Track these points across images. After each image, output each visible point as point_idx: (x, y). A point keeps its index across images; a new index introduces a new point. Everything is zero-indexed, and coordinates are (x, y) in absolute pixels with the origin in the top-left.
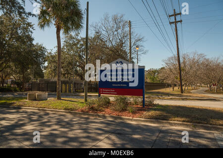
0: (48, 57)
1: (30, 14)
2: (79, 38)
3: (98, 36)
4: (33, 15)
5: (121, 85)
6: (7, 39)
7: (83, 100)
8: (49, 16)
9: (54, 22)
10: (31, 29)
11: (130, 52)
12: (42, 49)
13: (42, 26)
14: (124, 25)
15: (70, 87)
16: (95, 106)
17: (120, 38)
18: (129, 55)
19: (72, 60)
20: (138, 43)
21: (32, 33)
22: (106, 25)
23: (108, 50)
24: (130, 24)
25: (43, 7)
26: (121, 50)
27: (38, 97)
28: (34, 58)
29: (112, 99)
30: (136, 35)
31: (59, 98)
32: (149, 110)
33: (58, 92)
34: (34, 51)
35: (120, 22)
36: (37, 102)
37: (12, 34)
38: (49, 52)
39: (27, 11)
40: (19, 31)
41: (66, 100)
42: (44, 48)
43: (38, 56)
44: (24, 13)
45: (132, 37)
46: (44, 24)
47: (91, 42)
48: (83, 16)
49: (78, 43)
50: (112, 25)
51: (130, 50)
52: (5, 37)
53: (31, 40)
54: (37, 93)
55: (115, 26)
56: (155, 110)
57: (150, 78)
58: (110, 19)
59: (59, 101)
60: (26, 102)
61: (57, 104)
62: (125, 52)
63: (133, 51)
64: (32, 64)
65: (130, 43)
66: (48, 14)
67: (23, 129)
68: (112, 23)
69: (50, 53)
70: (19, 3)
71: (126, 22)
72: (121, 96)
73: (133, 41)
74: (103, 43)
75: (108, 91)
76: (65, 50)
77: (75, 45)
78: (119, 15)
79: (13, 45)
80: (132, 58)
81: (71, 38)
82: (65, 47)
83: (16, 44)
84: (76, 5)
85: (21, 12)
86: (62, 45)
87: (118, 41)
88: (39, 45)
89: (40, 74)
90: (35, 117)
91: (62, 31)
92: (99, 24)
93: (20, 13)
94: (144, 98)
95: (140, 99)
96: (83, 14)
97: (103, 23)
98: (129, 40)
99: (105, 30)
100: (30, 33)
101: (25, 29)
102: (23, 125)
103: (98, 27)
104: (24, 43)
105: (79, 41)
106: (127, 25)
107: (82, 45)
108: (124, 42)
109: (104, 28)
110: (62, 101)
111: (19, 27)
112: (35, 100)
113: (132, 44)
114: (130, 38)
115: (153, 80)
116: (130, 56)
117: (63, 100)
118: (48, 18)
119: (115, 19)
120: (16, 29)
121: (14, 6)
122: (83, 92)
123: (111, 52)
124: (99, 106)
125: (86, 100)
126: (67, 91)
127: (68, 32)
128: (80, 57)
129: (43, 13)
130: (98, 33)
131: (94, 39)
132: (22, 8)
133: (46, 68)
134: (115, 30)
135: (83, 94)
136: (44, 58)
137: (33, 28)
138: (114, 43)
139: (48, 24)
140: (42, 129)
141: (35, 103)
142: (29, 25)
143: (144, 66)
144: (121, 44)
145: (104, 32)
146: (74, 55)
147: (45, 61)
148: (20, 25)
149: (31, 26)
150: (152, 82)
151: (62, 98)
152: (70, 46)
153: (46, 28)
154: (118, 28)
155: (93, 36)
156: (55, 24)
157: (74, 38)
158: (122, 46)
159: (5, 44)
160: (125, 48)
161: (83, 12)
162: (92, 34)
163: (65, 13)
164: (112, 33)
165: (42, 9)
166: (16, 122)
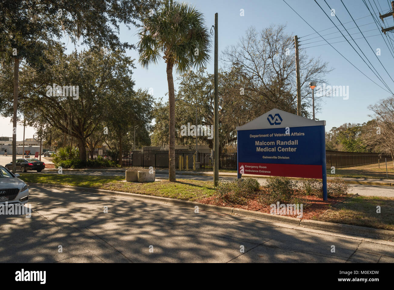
0: (156, 110)
1: (126, 45)
2: (205, 75)
3: (237, 71)
4: (132, 46)
5: (280, 157)
6: (97, 85)
7: (211, 184)
8: (156, 44)
9: (162, 54)
10: (130, 68)
11: (299, 95)
12: (146, 98)
13: (145, 62)
14: (285, 46)
15: (191, 161)
16: (232, 194)
17: (278, 69)
18: (296, 100)
19: (193, 114)
20: (315, 77)
21: (131, 73)
22: (250, 50)
23: (256, 93)
24: (297, 42)
25: (146, 31)
26: (281, 93)
27: (140, 177)
28: (136, 112)
29: (263, 182)
30: (311, 61)
31: (173, 180)
32: (336, 206)
33: (171, 169)
34: (136, 102)
35: (276, 41)
37: (103, 78)
38: (157, 102)
40: (113, 73)
41: (183, 183)
42: (149, 96)
43: (141, 109)
44: (118, 44)
45: (301, 65)
46: (148, 59)
47: (226, 80)
48: (209, 39)
49: (203, 85)
50: (261, 49)
51: (299, 90)
52: (94, 83)
53: (131, 84)
54: (140, 170)
55: (268, 48)
57: (345, 143)
58: (259, 38)
59: (173, 184)
61: (169, 189)
62: (289, 96)
63: (304, 92)
64: (132, 124)
65: (298, 78)
66: (154, 42)
67: (100, 228)
68: (261, 45)
69: (159, 104)
70: (110, 31)
71: (289, 39)
72: (280, 178)
73: (304, 73)
74: (247, 82)
75: (254, 169)
76: (183, 98)
77: (198, 87)
78: (275, 29)
79: (104, 94)
80: (304, 105)
81: (192, 76)
82: (183, 93)
83: (110, 92)
84: (197, 21)
85: (114, 44)
86: (176, 93)
87: (275, 75)
88: (142, 92)
89: (144, 139)
90: (122, 210)
91: (175, 68)
92: (239, 49)
93: (113, 46)
95: (317, 185)
96: (208, 36)
97: (246, 46)
98: (295, 72)
99: (249, 57)
100: (129, 74)
101: (122, 68)
102: (104, 221)
103: (237, 54)
104: (120, 89)
105: (205, 81)
106: (292, 45)
107: (209, 87)
108: (285, 76)
109: (247, 55)
110: (176, 184)
111: (114, 67)
112: (137, 181)
113: (302, 80)
114: (298, 68)
115: (350, 145)
116: (299, 101)
117: (179, 182)
118: (153, 49)
119: (268, 37)
120: (110, 69)
121: (105, 36)
122: (211, 170)
123: (261, 97)
124: (239, 194)
125: (216, 184)
126: (187, 166)
127: (184, 67)
128: (208, 108)
129: (146, 41)
130: (237, 64)
131: (232, 74)
132: (116, 38)
133: (152, 129)
134: (267, 56)
135: (212, 173)
136: (149, 113)
137: (132, 66)
138: (266, 80)
139: (154, 58)
140: (127, 230)
142: (127, 61)
144: (281, 81)
145: (247, 63)
146: (197, 105)
147: (151, 118)
148: (114, 62)
149: (129, 62)
150: (349, 150)
151: (177, 180)
152: (190, 90)
153: (151, 64)
154: (273, 52)
155: (229, 71)
156: (164, 58)
157: (196, 77)
158: (282, 84)
159: (95, 94)
160: (289, 87)
161: (209, 31)
162: (225, 67)
163: (179, 38)
164: (262, 63)
165: (144, 36)
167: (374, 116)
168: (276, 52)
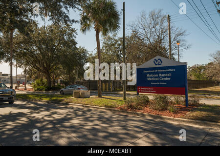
0: (90, 58)
1: (73, 21)
2: (117, 38)
3: (135, 35)
4: (77, 21)
5: (161, 83)
6: (56, 44)
7: (122, 98)
8: (89, 20)
9: (93, 26)
10: (75, 35)
11: (170, 48)
12: (84, 51)
13: (84, 31)
14: (162, 21)
15: (109, 86)
16: (134, 104)
17: (158, 34)
19: (110, 60)
20: (179, 38)
21: (75, 37)
22: (143, 23)
23: (146, 48)
24: (169, 18)
25: (84, 13)
26: (160, 47)
27: (82, 95)
28: (78, 59)
29: (151, 97)
30: (177, 29)
31: (100, 96)
32: (193, 110)
33: (99, 90)
34: (78, 53)
35: (157, 18)
36: (81, 99)
37: (60, 40)
39: (71, 19)
40: (65, 37)
41: (105, 98)
42: (85, 50)
43: (81, 58)
44: (69, 20)
45: (171, 32)
46: (85, 29)
47: (129, 41)
48: (120, 17)
49: (116, 43)
50: (149, 23)
51: (170, 46)
52: (55, 43)
53: (75, 43)
54: (81, 91)
55: (153, 22)
56: (201, 110)
57: (195, 75)
58: (147, 16)
59: (100, 99)
60: (73, 99)
61: (99, 102)
62: (164, 49)
63: (173, 47)
64: (76, 66)
65: (170, 39)
67: (70, 123)
68: (149, 20)
69: (91, 55)
70: (64, 13)
71: (164, 17)
72: (161, 95)
73: (173, 36)
74: (140, 41)
75: (146, 90)
76: (104, 51)
77: (113, 45)
79: (61, 49)
80: (173, 54)
81: (110, 38)
82: (104, 48)
83: (63, 48)
84: (113, 7)
85: (67, 21)
86: (101, 47)
87: (157, 37)
88: (81, 48)
90: (80, 113)
91: (101, 34)
92: (136, 23)
93: (66, 21)
94: (187, 97)
95: (182, 99)
96: (119, 15)
97: (140, 21)
98: (168, 35)
99: (142, 27)
100: (74, 38)
101: (70, 35)
102: (71, 119)
103: (135, 26)
104: (69, 47)
105: (117, 41)
106: (166, 20)
107: (120, 45)
108: (162, 38)
109: (141, 26)
111: (65, 34)
113: (172, 40)
114: (170, 33)
115: (199, 77)
116: (170, 52)
117: (103, 98)
118: (88, 23)
119: (152, 16)
120: (63, 35)
121: (61, 16)
122: (122, 90)
123: (149, 50)
124: (138, 104)
125: (125, 99)
126: (107, 89)
127: (106, 34)
128: (118, 56)
129: (85, 19)
130: (135, 31)
131: (132, 38)
132: (67, 17)
134: (152, 26)
135: (122, 93)
136: (86, 59)
137: (76, 33)
138: (152, 40)
139: (89, 29)
140: (86, 124)
141: (80, 100)
142: (73, 30)
143: (186, 63)
144: (160, 40)
145: (141, 30)
146: (112, 55)
147: (86, 62)
148: (65, 31)
149: (74, 31)
150: (197, 79)
151: (102, 96)
152: (109, 47)
153: (87, 32)
154: (156, 24)
155: (130, 35)
156: (94, 28)
157: (111, 39)
158: (160, 43)
159: (55, 49)
160: (164, 44)
161: (120, 12)
162: (129, 33)
163: (103, 16)
164: (149, 30)
165: (83, 16)
166: (65, 117)
167: (212, 60)
168: (158, 24)
